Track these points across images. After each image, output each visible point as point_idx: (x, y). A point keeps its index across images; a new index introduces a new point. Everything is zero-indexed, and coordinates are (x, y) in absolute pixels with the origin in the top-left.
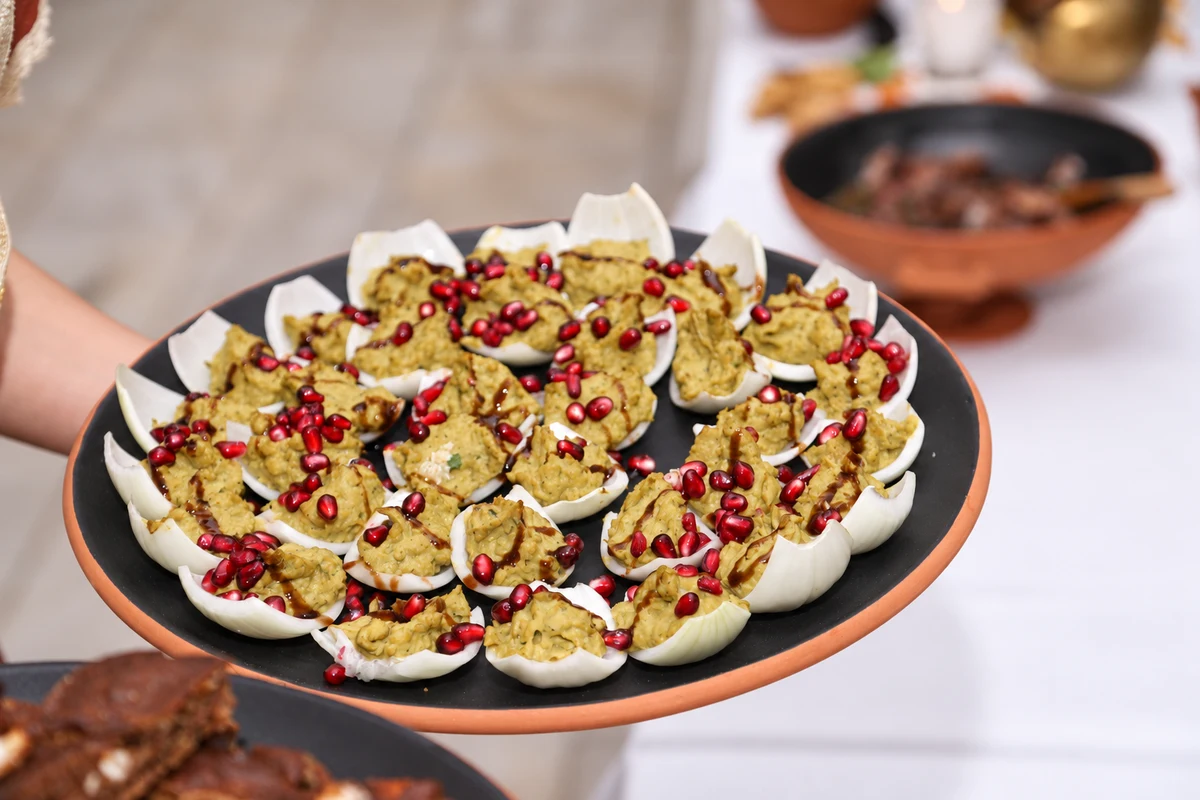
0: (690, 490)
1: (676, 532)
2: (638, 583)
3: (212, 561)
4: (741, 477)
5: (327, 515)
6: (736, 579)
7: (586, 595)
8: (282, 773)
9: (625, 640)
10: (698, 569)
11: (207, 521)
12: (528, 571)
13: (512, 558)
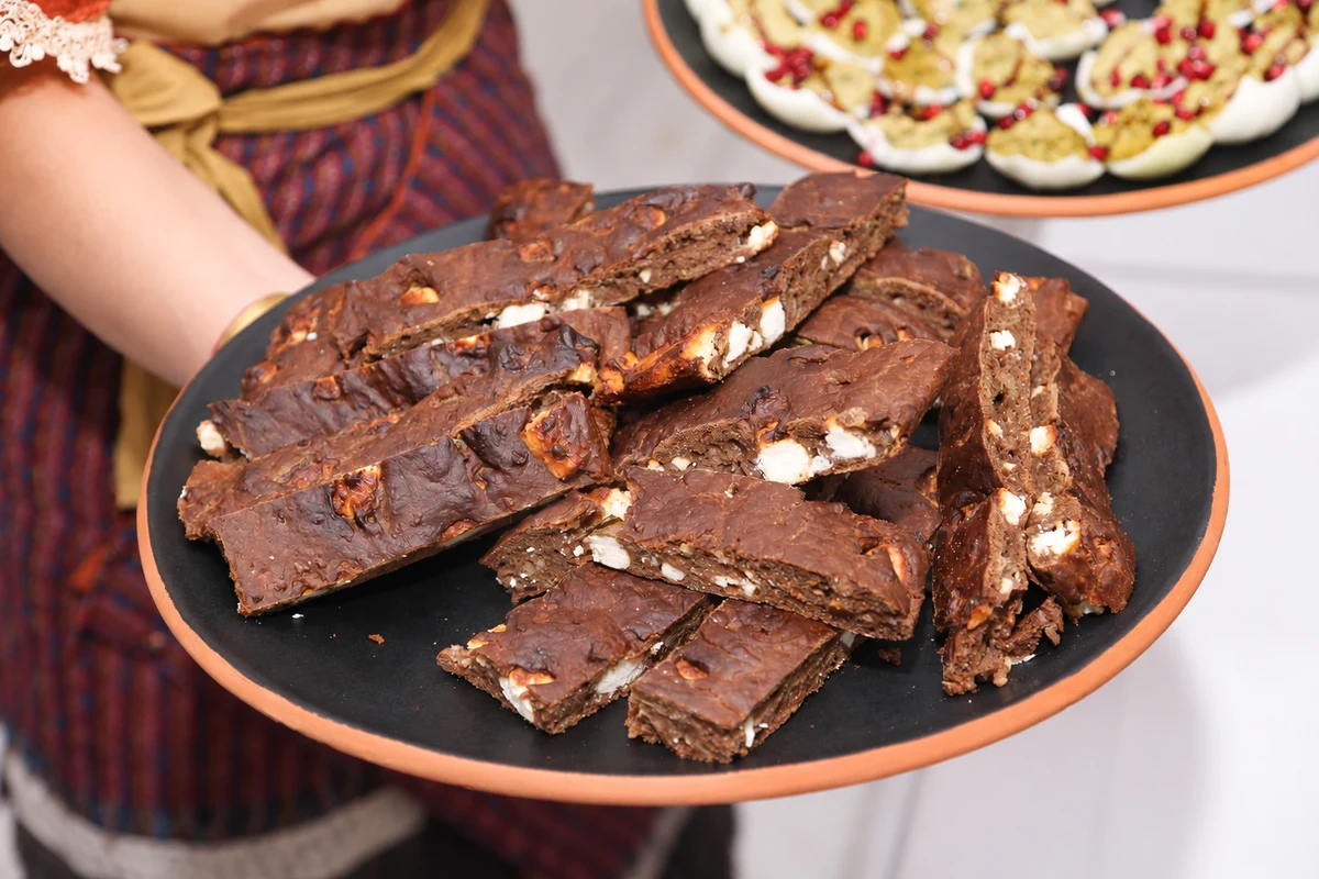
0: (1162, 37)
1: (1150, 71)
2: (1117, 110)
3: (772, 63)
4: (1205, 30)
5: (859, 33)
6: (1200, 112)
7: (1072, 115)
8: (947, 268)
9: (1101, 153)
10: (1168, 101)
11: (762, 34)
12: (1024, 93)
13: (1010, 82)
